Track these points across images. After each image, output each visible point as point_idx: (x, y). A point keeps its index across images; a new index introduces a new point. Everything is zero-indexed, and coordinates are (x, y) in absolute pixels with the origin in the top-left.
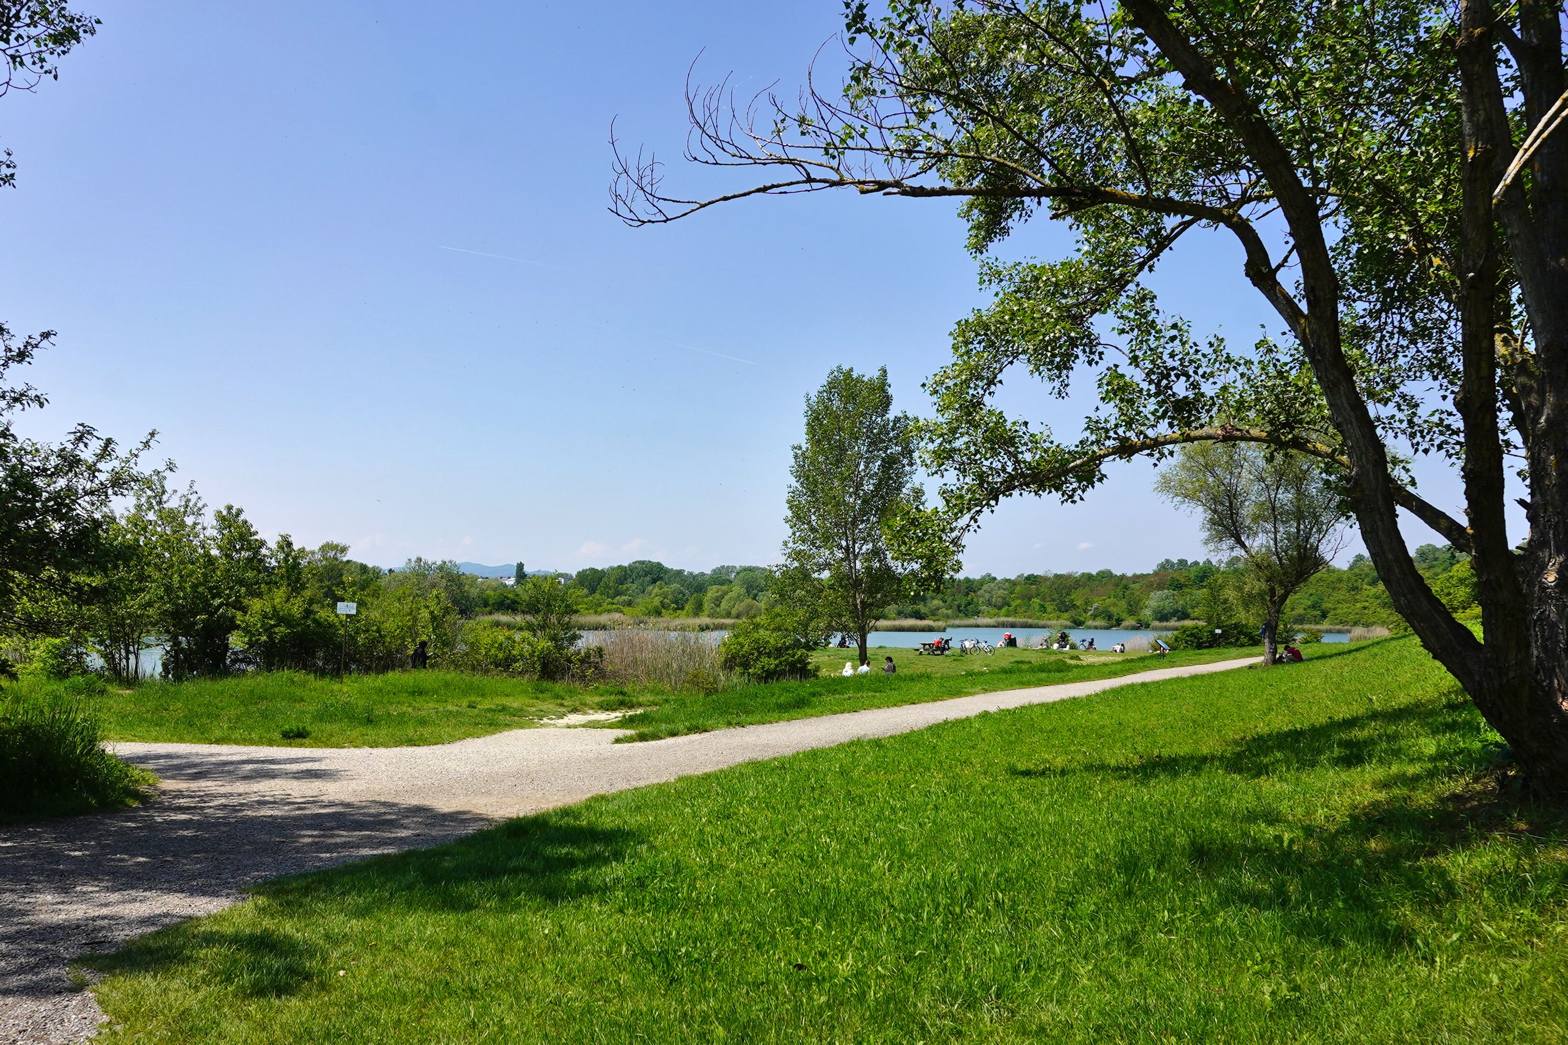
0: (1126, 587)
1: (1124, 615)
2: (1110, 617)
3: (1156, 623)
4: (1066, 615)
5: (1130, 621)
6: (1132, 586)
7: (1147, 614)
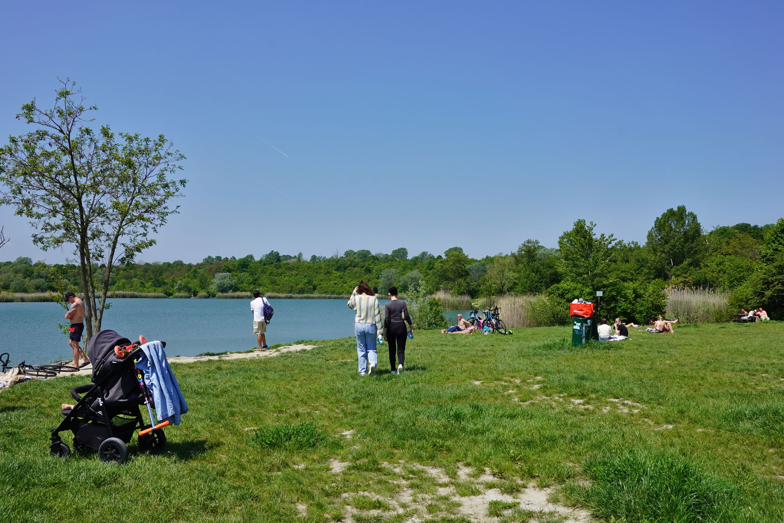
0: (195, 271)
1: (198, 289)
2: (189, 290)
3: (220, 294)
4: (160, 289)
5: (203, 293)
6: (199, 270)
7: (213, 288)
